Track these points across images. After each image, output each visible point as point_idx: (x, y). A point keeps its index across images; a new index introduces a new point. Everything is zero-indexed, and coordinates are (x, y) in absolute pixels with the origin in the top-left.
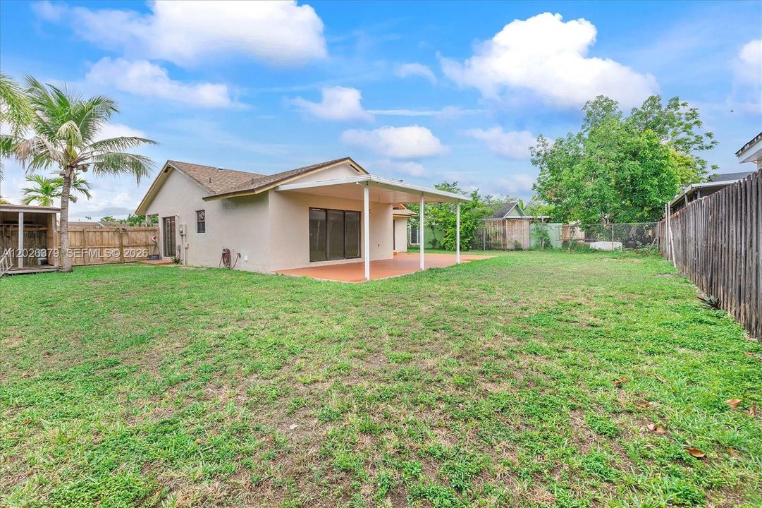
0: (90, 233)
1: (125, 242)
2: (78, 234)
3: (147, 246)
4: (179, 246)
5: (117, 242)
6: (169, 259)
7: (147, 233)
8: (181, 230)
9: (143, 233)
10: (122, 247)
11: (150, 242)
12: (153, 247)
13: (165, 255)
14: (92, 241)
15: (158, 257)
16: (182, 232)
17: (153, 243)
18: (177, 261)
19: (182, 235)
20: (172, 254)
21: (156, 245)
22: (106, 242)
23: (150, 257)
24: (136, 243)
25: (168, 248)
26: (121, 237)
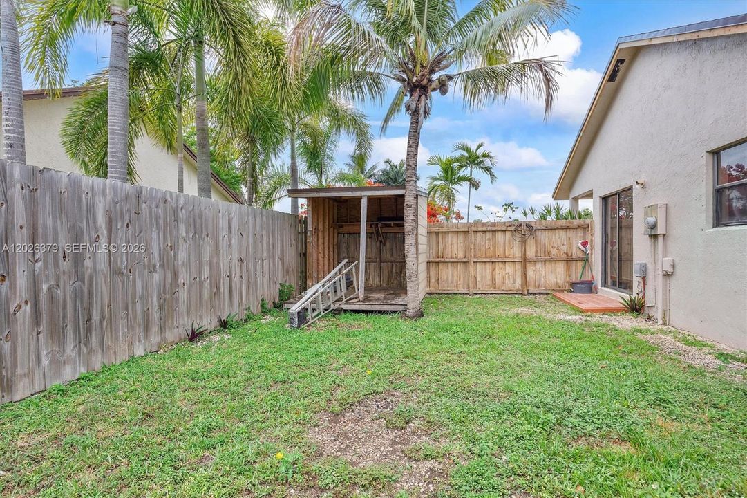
0: (478, 234)
1: (531, 252)
2: (461, 236)
3: (569, 260)
4: (644, 268)
5: (517, 251)
6: (616, 297)
7: (570, 234)
8: (651, 220)
9: (561, 234)
10: (525, 261)
11: (576, 253)
12: (580, 264)
13: (605, 284)
14: (480, 250)
15: (589, 287)
16: (654, 227)
17: (581, 255)
18: (636, 308)
19: (654, 237)
20: (622, 283)
21: (586, 260)
22: (500, 252)
23: (574, 287)
24: (549, 253)
25: (612, 266)
26: (524, 242)
